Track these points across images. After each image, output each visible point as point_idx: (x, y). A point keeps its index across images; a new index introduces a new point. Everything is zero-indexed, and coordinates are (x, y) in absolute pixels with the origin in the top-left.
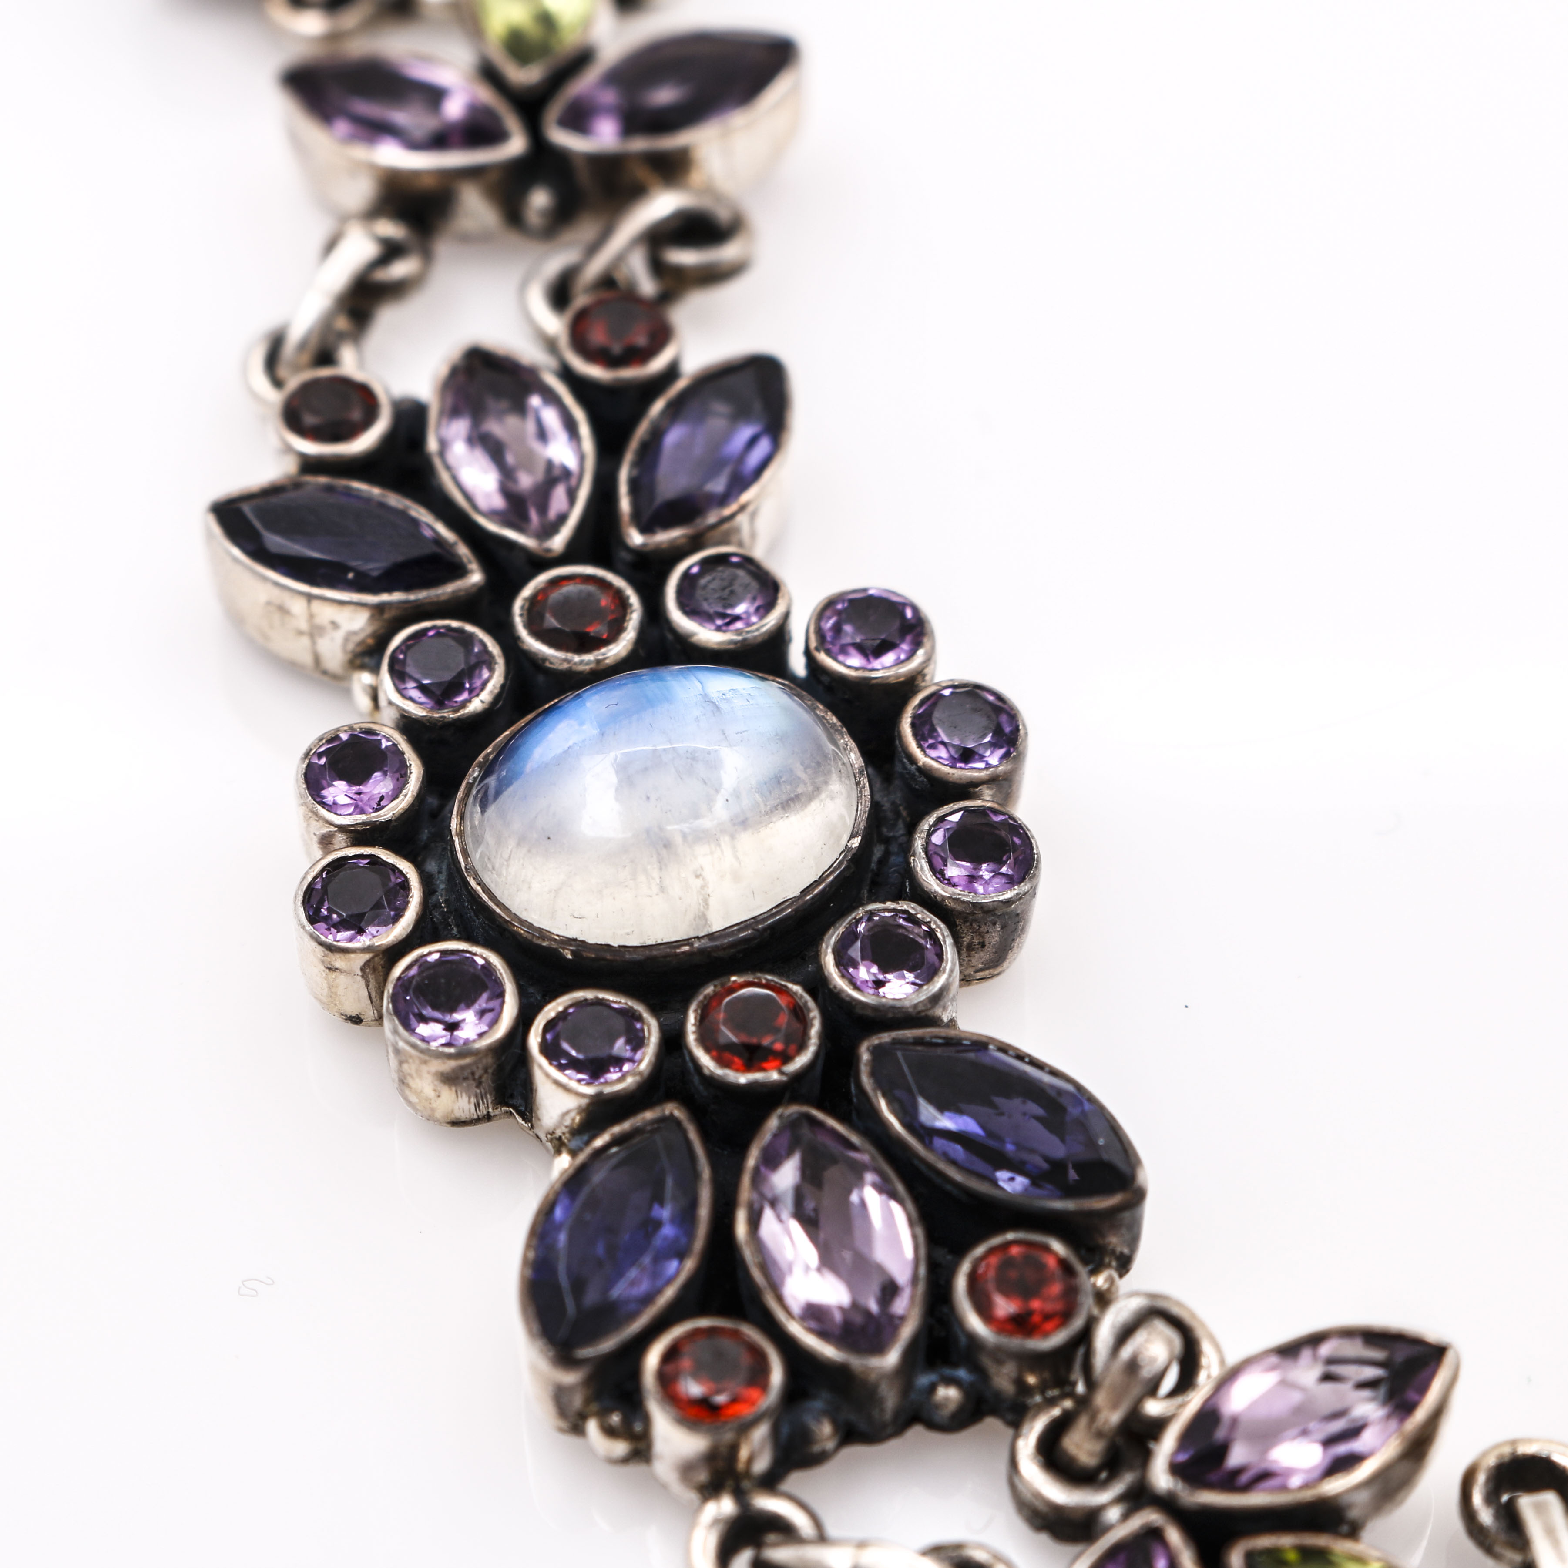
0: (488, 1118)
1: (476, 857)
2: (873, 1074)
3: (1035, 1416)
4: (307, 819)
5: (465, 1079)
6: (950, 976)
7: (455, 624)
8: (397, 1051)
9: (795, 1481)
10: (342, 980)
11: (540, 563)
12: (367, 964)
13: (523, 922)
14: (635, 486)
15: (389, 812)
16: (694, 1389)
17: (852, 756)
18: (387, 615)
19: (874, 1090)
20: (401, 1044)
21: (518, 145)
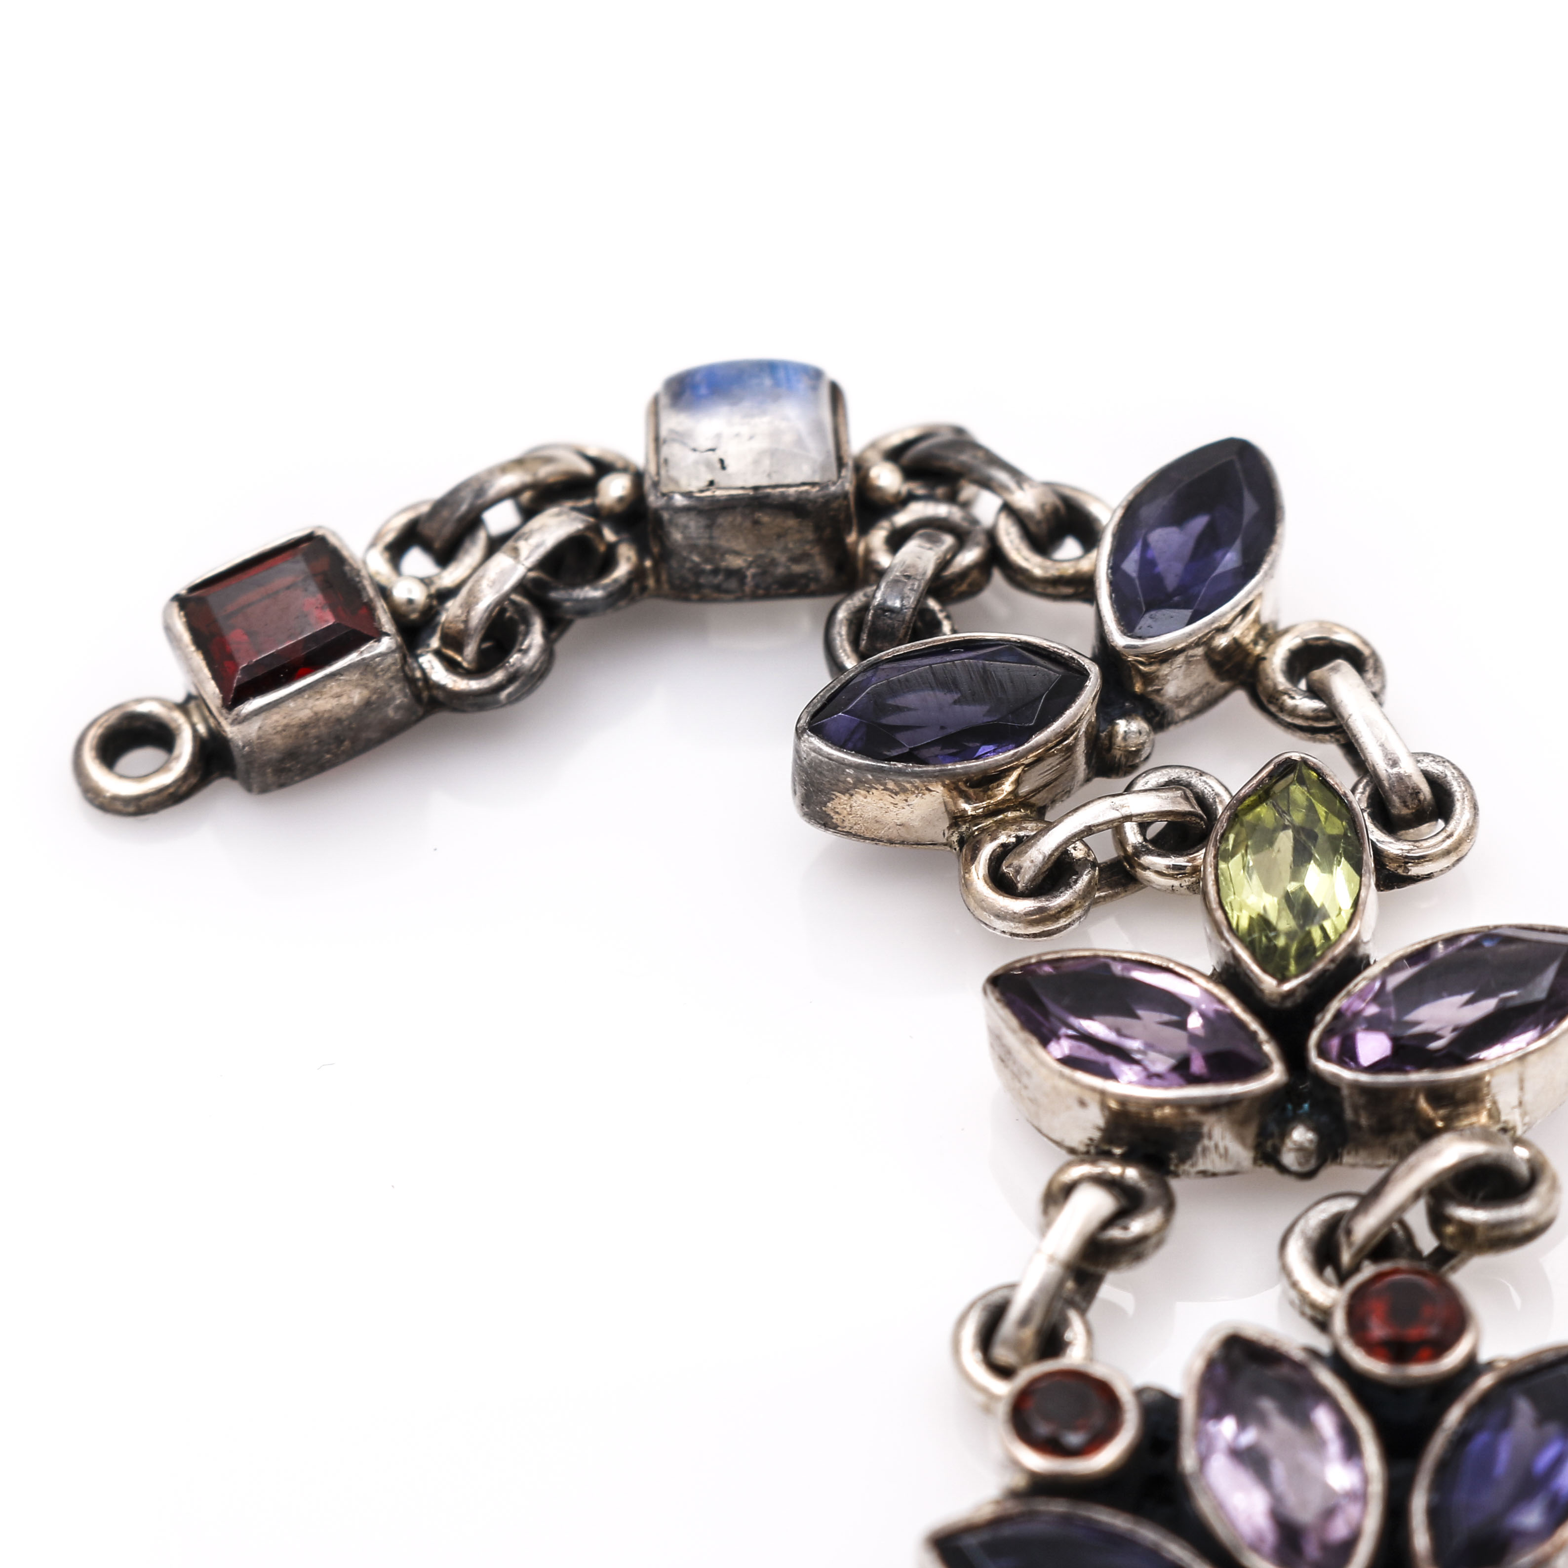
21: (1276, 1075)
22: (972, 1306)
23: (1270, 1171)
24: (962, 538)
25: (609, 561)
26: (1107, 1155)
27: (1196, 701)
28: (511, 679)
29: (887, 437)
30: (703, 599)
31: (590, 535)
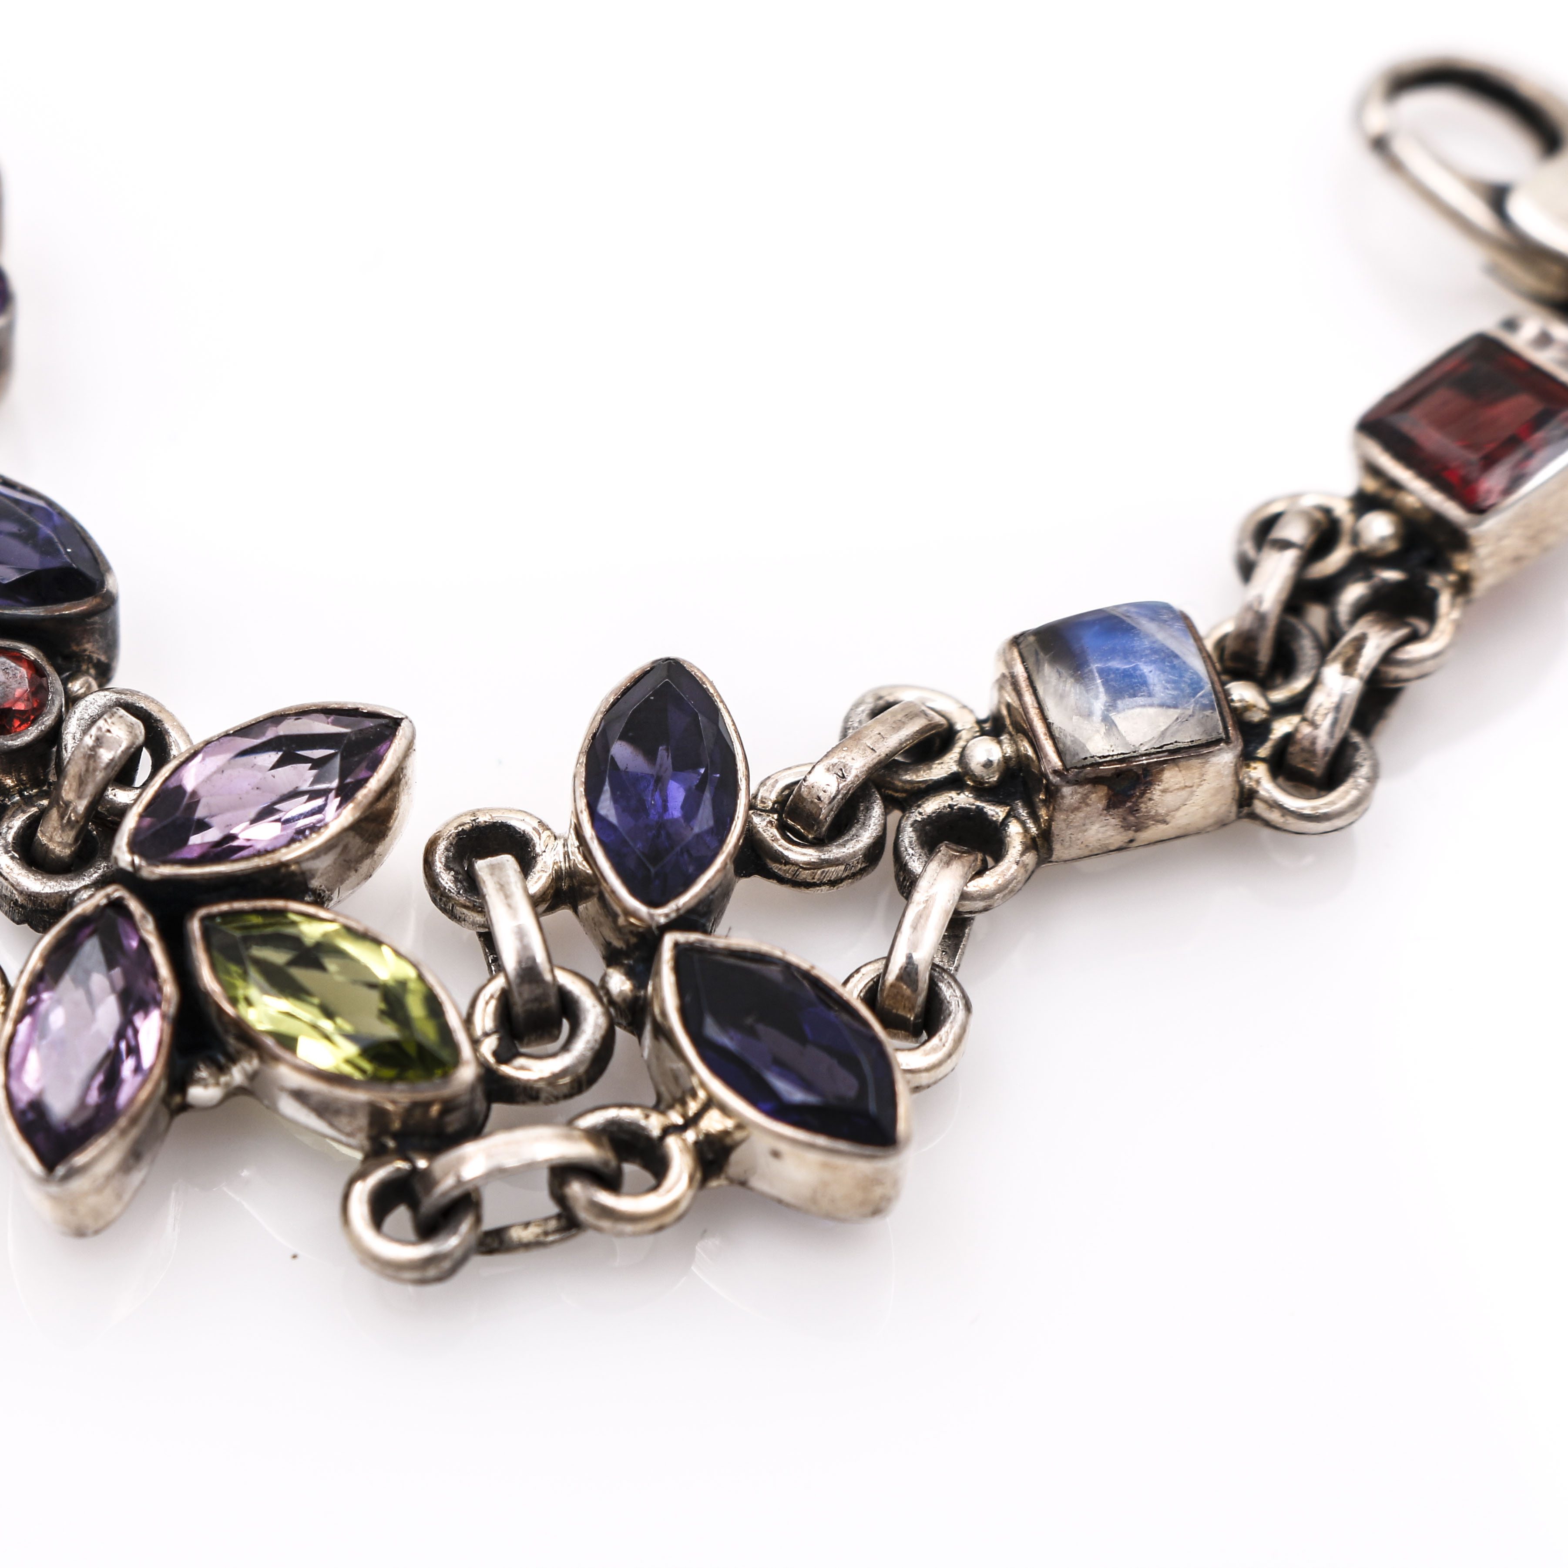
3: (13, 816)
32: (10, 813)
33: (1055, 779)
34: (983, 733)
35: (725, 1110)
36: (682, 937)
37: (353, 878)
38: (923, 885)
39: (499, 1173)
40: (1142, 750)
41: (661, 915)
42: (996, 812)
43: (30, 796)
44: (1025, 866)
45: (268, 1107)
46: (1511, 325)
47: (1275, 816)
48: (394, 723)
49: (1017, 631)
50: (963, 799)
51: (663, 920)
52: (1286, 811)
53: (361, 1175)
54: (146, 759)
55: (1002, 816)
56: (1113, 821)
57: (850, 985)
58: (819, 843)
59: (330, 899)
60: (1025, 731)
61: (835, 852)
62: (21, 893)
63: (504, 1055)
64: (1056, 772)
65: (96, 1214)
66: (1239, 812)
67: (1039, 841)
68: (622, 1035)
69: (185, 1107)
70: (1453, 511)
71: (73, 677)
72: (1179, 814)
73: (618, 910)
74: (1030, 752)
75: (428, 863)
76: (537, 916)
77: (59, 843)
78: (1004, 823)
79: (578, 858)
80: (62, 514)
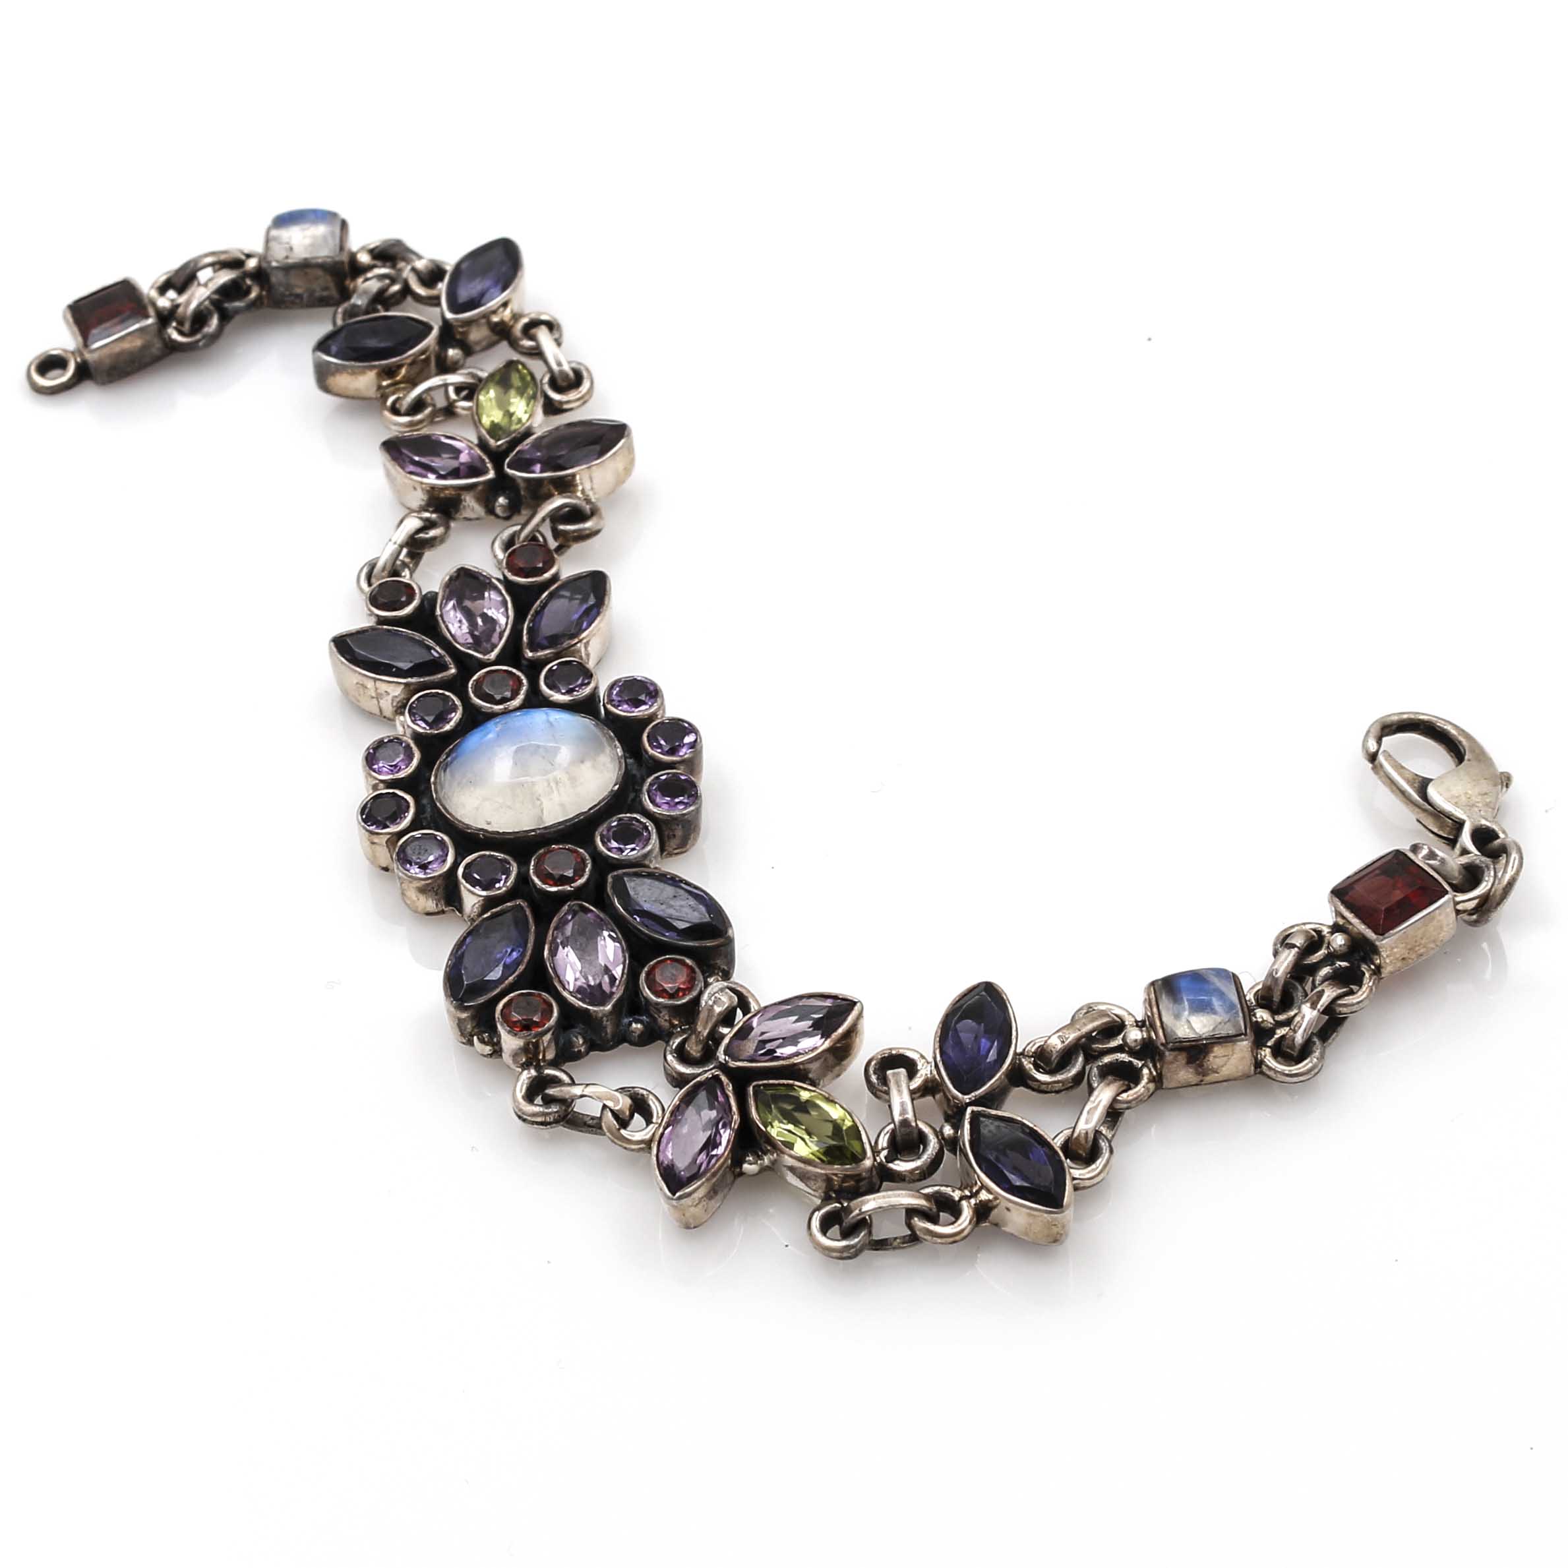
0: (443, 912)
1: (441, 795)
2: (613, 887)
3: (676, 1038)
4: (366, 777)
5: (430, 891)
6: (653, 846)
7: (440, 691)
8: (400, 878)
9: (567, 1066)
10: (378, 848)
11: (483, 664)
12: (388, 839)
13: (460, 821)
14: (530, 630)
15: (402, 775)
16: (516, 1017)
17: (618, 750)
18: (412, 688)
19: (613, 895)
20: (400, 874)
21: (491, 475)
22: (366, 564)
23: (492, 517)
24: (393, 281)
25: (248, 291)
26: (427, 511)
27: (484, 343)
28: (204, 337)
29: (370, 244)
30: (287, 307)
31: (240, 281)
32: (674, 1036)
33: (1162, 1048)
34: (1137, 1026)
35: (989, 1191)
36: (975, 1109)
37: (830, 1075)
38: (1096, 1093)
39: (880, 1210)
40: (1204, 1036)
41: (967, 1098)
42: (1138, 1063)
43: (685, 1029)
44: (1148, 1089)
45: (780, 1177)
46: (1415, 848)
47: (1271, 1073)
48: (852, 1004)
49: (1154, 979)
50: (1123, 1057)
51: (968, 1101)
52: (1276, 1072)
53: (818, 1209)
54: (739, 1012)
55: (1140, 1065)
56: (1191, 1070)
57: (1055, 1141)
58: (1051, 1072)
59: (819, 1084)
60: (1152, 1026)
61: (1059, 1077)
62: (676, 1072)
63: (890, 1159)
64: (1162, 1044)
65: (694, 1217)
66: (1255, 1071)
67: (1157, 1079)
68: (947, 1154)
69: (742, 1174)
70: (1370, 934)
71: (710, 976)
72: (1224, 1069)
73: (950, 1098)
74: (1154, 1038)
75: (866, 1070)
76: (913, 1100)
77: (695, 1051)
78: (1141, 1069)
79: (935, 1072)
80: (711, 899)
